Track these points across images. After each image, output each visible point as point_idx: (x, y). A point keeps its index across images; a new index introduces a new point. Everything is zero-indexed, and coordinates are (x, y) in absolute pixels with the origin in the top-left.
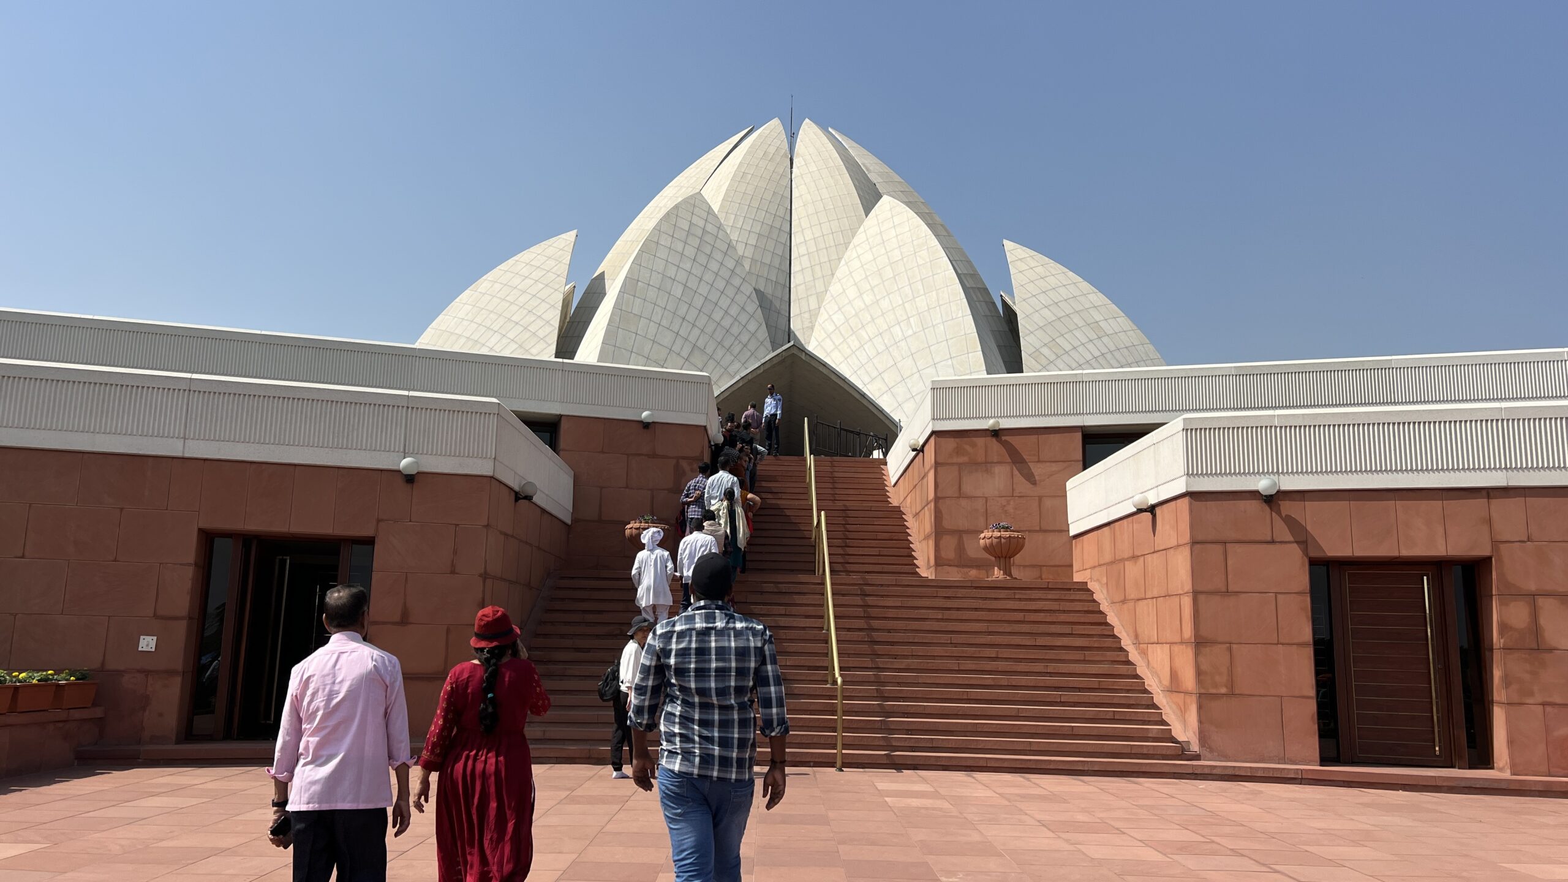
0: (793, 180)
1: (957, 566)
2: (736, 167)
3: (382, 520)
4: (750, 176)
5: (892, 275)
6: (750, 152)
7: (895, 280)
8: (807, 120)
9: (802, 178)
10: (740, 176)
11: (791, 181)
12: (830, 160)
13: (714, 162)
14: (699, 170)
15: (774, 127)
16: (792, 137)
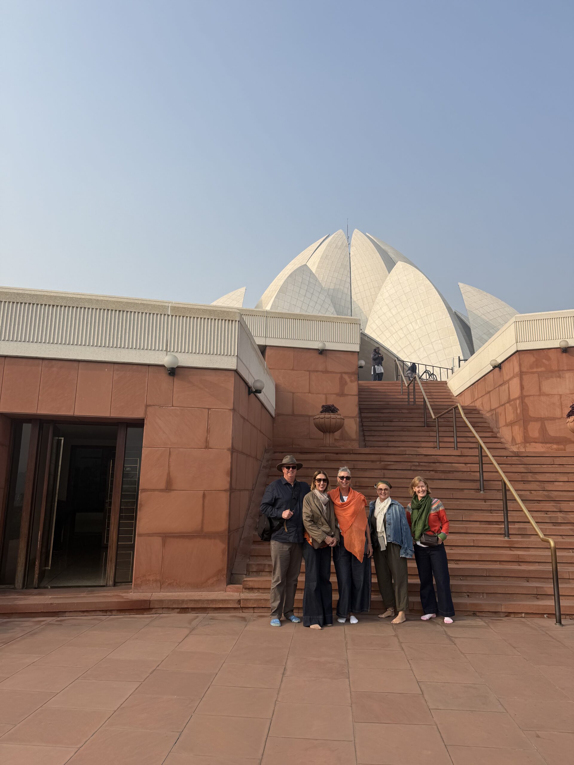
0: (351, 258)
1: (542, 443)
2: (322, 252)
3: (150, 406)
4: (330, 256)
5: (406, 299)
6: (329, 245)
7: (408, 301)
8: (356, 230)
9: (355, 256)
10: (325, 257)
11: (350, 258)
12: (369, 247)
13: (311, 251)
14: (304, 256)
15: (340, 233)
16: (349, 238)
